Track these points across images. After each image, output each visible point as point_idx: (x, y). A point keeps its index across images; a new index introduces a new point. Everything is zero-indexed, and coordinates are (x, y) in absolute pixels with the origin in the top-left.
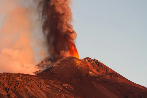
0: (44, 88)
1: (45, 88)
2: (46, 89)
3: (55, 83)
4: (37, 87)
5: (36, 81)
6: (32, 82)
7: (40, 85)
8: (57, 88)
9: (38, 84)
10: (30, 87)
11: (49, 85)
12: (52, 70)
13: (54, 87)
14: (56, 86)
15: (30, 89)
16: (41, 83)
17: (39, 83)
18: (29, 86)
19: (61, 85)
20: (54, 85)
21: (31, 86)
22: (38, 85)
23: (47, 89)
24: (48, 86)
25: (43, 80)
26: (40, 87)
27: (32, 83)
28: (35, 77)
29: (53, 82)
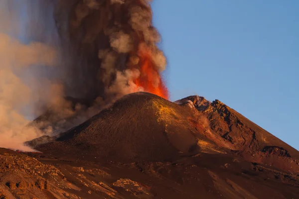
0: (57, 193)
1: (61, 192)
2: (64, 195)
3: (92, 175)
4: (35, 188)
5: (33, 169)
6: (20, 173)
7: (46, 182)
8: (97, 192)
9: (38, 181)
10: (14, 187)
11: (73, 182)
12: (82, 135)
13: (89, 189)
14: (96, 184)
15: (13, 194)
16: (46, 176)
17: (40, 175)
18: (8, 184)
19: (110, 182)
20: (87, 183)
21: (17, 185)
22: (37, 184)
23: (68, 195)
24: (70, 185)
25: (53, 167)
26: (43, 188)
27: (21, 175)
28: (28, 158)
29: (85, 174)
